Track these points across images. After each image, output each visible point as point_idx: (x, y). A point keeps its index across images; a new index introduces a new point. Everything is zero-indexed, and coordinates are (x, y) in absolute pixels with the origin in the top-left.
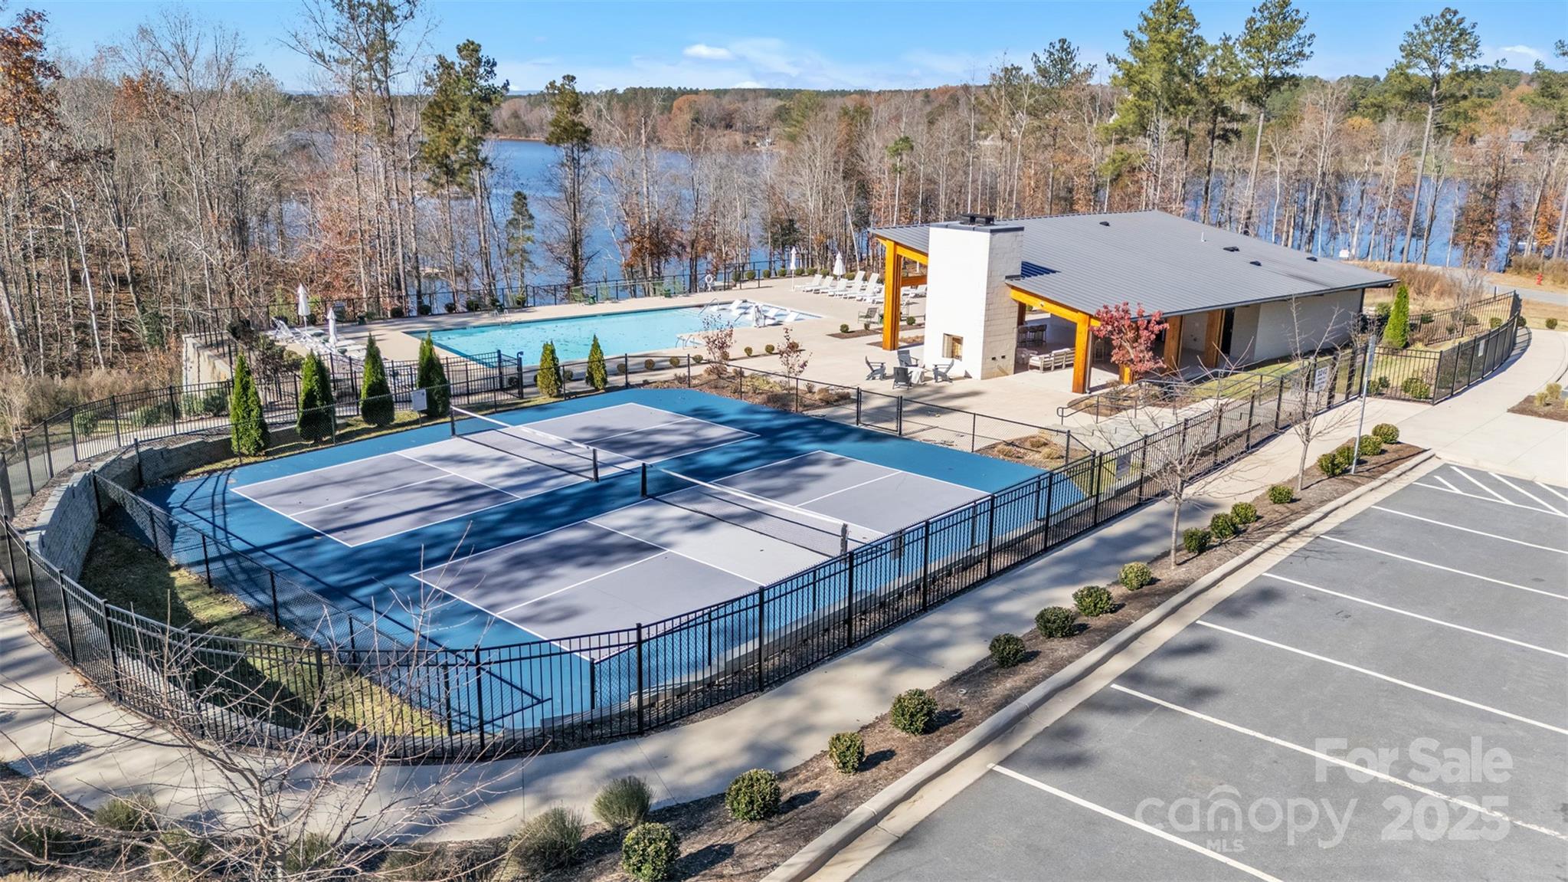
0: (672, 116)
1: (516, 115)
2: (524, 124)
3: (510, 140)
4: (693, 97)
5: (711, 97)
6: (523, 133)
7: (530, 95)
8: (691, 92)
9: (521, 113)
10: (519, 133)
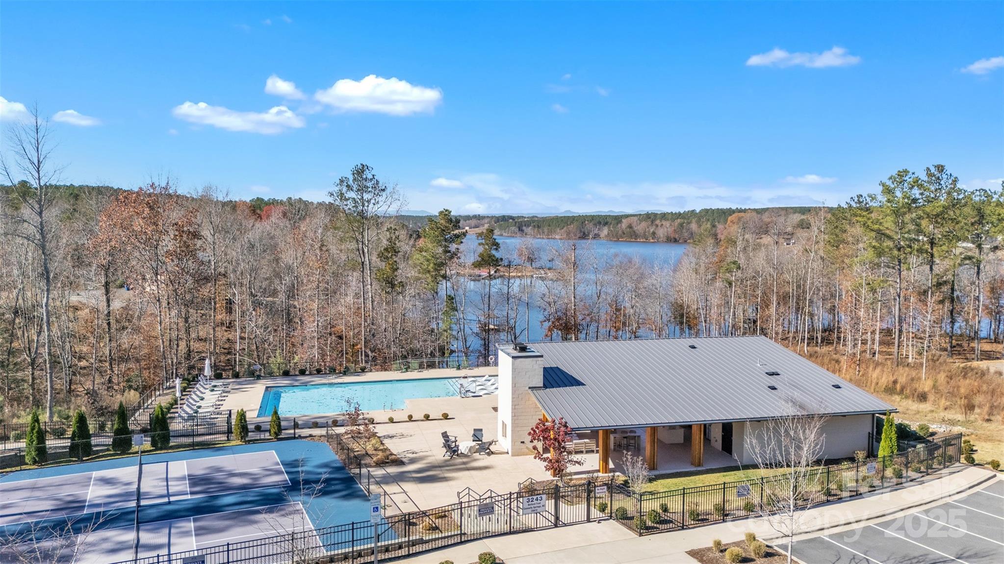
0: (727, 226)
1: (630, 227)
2: (634, 232)
3: (626, 241)
4: (742, 214)
5: (754, 214)
6: (633, 237)
7: (640, 215)
8: (740, 211)
9: (634, 225)
10: (631, 237)
